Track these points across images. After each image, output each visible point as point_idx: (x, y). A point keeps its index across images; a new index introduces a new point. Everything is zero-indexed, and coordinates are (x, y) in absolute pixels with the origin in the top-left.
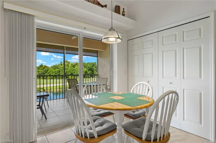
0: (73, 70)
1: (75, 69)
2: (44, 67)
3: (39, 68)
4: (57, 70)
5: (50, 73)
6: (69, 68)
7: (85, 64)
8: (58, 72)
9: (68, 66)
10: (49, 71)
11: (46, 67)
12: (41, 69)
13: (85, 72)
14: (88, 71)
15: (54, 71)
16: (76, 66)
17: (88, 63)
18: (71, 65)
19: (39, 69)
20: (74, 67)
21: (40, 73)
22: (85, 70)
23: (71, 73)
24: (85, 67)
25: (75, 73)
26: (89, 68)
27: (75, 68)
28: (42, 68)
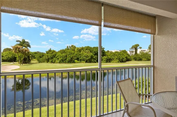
0: (79, 55)
1: (81, 54)
2: (53, 52)
3: (49, 52)
4: (64, 54)
5: (58, 57)
6: (76, 53)
7: (90, 48)
8: (65, 57)
9: (74, 50)
10: (57, 56)
11: (54, 51)
12: (50, 54)
13: (91, 57)
14: (94, 55)
15: (62, 55)
16: (82, 50)
17: (94, 48)
18: (77, 49)
19: (48, 54)
20: (80, 52)
21: (49, 57)
22: (91, 55)
23: (77, 58)
24: (91, 52)
25: (80, 57)
26: (95, 52)
27: (82, 52)
28: (51, 52)
